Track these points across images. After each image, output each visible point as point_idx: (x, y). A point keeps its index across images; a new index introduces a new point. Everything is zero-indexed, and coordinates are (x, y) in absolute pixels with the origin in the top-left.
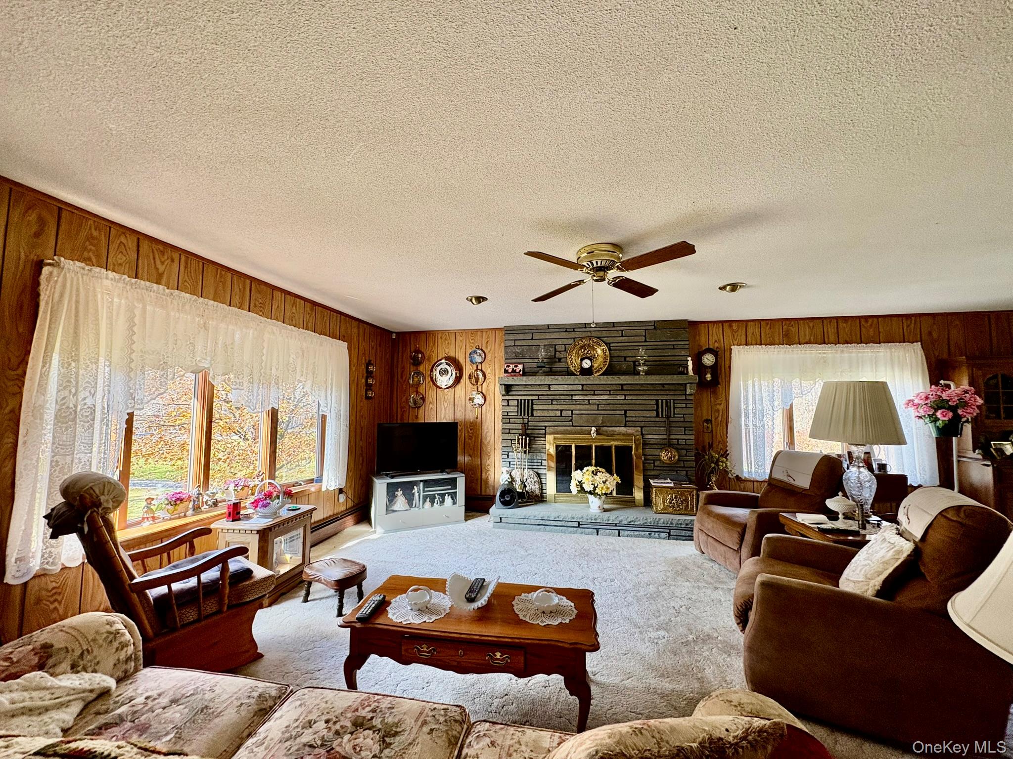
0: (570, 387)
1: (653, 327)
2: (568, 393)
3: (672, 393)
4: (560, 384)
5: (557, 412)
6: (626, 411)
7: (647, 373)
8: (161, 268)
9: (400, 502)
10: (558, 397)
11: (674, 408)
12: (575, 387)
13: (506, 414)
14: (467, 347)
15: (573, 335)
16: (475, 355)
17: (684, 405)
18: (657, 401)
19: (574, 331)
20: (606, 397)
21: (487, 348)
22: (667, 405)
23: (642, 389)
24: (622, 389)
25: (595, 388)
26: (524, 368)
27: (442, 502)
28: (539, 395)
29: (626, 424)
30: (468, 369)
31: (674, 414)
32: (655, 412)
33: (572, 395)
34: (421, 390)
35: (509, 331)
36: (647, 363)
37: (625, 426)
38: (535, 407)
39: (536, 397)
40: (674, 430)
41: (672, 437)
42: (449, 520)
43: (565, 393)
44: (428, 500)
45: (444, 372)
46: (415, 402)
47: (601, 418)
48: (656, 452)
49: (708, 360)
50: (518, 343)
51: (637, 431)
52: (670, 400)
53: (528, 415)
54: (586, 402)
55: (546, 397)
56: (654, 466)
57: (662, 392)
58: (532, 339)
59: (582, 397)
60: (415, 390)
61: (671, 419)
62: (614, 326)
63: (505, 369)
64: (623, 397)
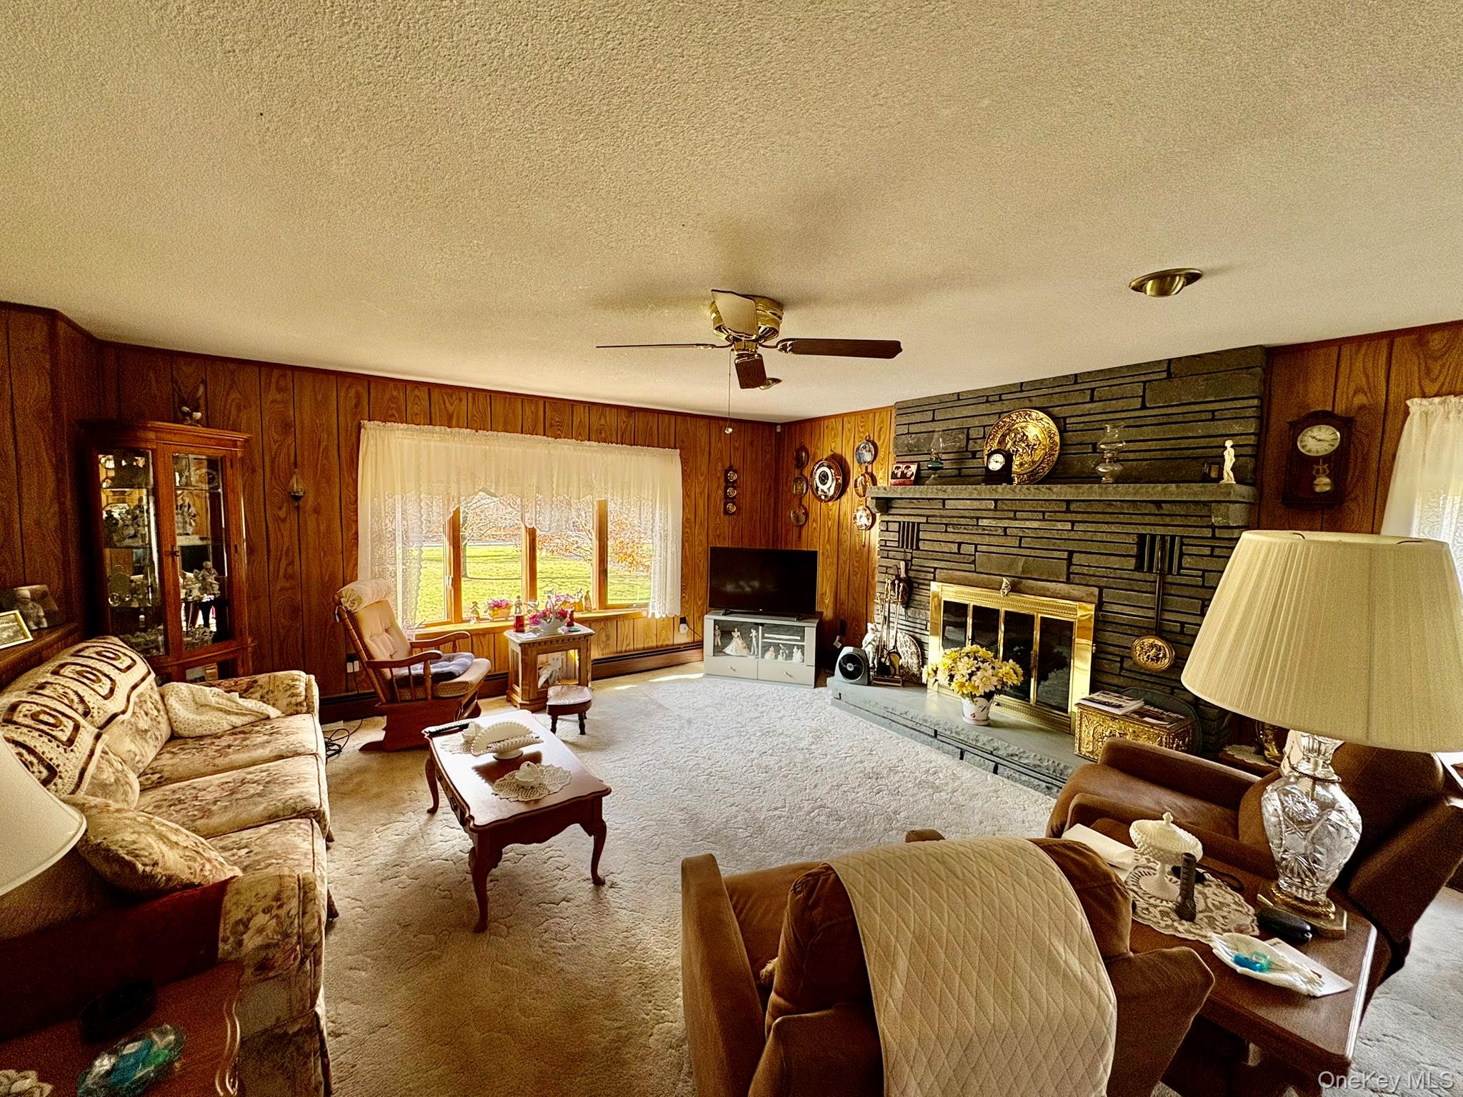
0: (976, 504)
1: (1164, 375)
2: (972, 514)
3: (1178, 521)
4: (963, 498)
5: (952, 545)
6: (1071, 553)
7: (1119, 479)
8: (451, 409)
9: (736, 645)
10: (955, 521)
11: (1181, 555)
12: (983, 505)
13: (883, 543)
14: (856, 440)
15: (997, 408)
16: (864, 451)
17: (1207, 551)
18: (1142, 537)
19: (1001, 400)
20: (1035, 524)
21: (879, 438)
22: (1163, 548)
23: (1109, 510)
24: (1068, 511)
25: (1017, 506)
26: (919, 470)
27: (790, 656)
28: (928, 516)
29: (1068, 578)
30: (856, 473)
31: (1180, 567)
32: (1133, 561)
33: (978, 518)
34: (805, 503)
35: (903, 409)
36: (1122, 456)
37: (1068, 581)
38: (922, 535)
39: (923, 520)
40: (1175, 602)
41: (1167, 616)
42: (790, 681)
43: (966, 513)
44: (772, 649)
45: (824, 478)
46: (797, 519)
47: (1021, 562)
48: (1124, 640)
49: (1319, 440)
50: (913, 429)
51: (1092, 594)
52: (1173, 538)
53: (912, 548)
54: (1000, 532)
55: (938, 520)
56: (1122, 668)
57: (1158, 520)
58: (933, 420)
59: (993, 523)
60: (798, 502)
61: (1169, 579)
62: (1076, 383)
63: (893, 473)
64: (1069, 526)
